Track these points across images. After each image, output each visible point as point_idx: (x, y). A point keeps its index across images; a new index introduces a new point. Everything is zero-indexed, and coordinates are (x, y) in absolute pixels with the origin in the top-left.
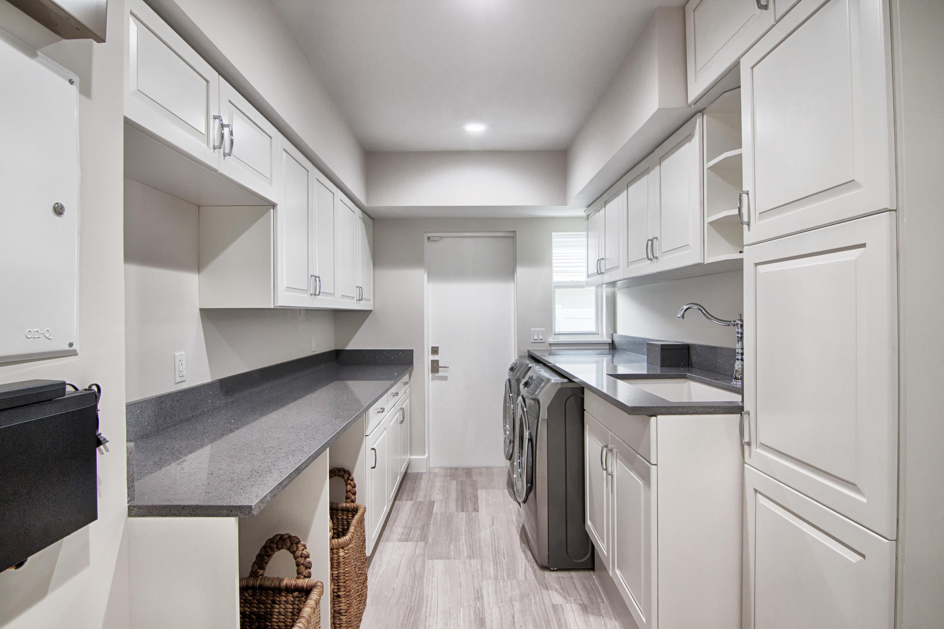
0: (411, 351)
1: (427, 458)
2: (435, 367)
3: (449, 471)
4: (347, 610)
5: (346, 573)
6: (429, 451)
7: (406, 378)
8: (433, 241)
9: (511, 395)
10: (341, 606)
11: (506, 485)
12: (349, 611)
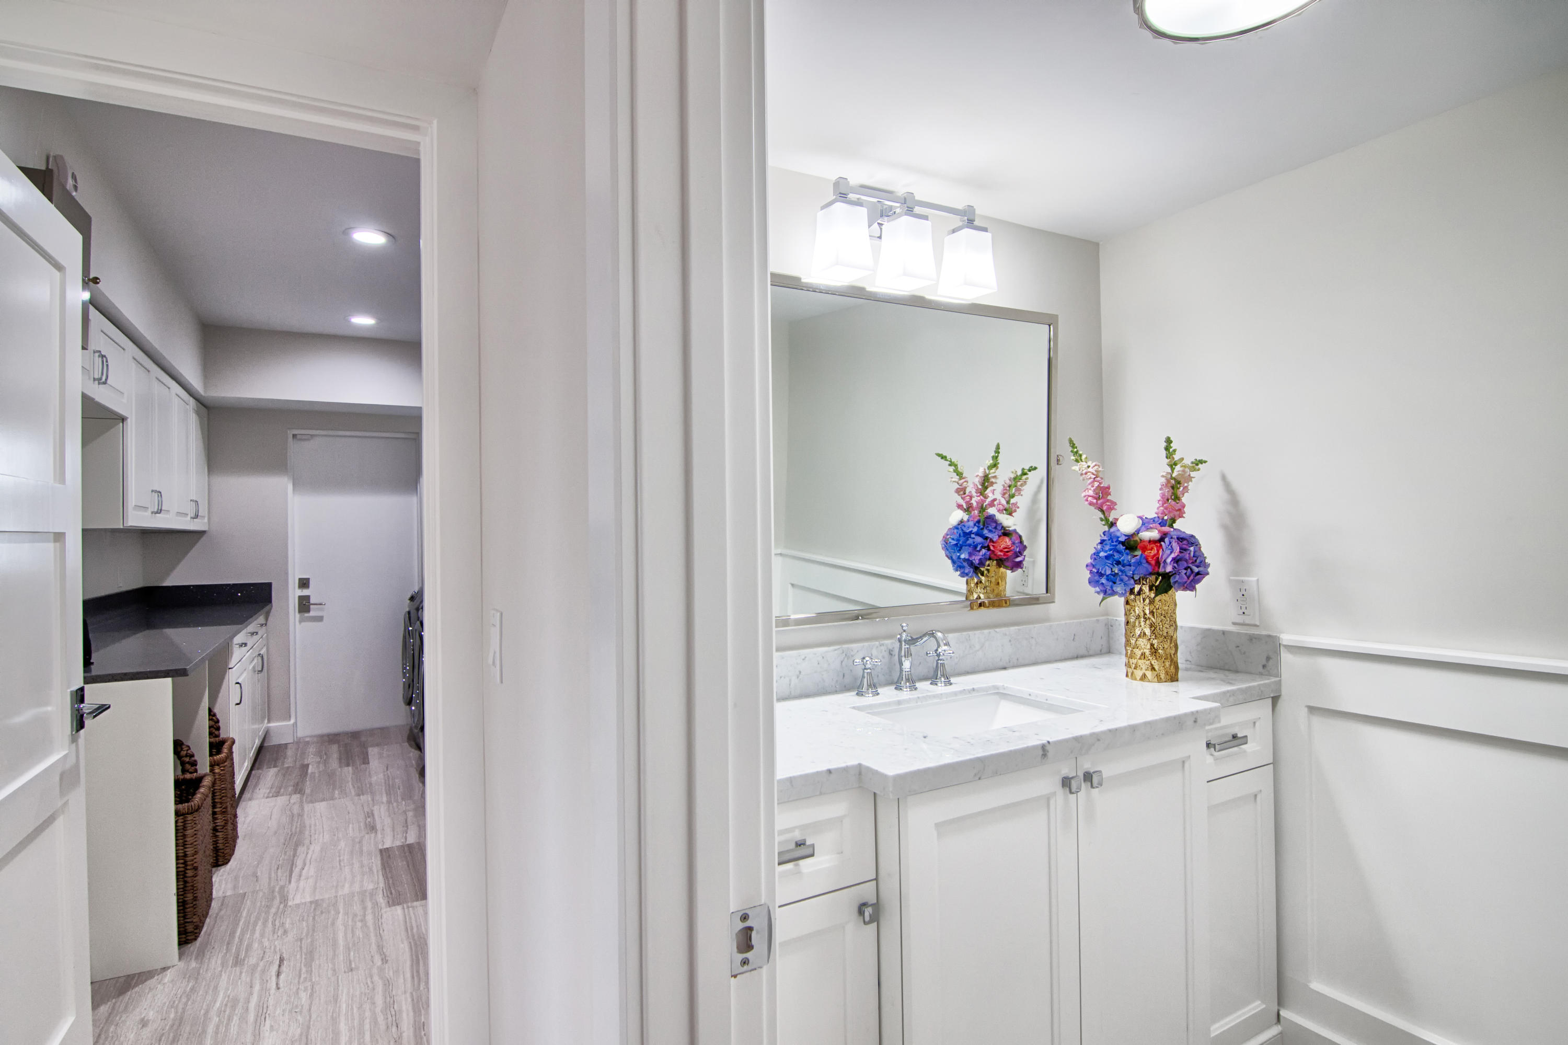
0: (269, 586)
1: (293, 724)
2: (304, 605)
3: (326, 738)
4: (224, 826)
5: (223, 790)
6: (296, 715)
7: (261, 619)
8: (300, 440)
9: (410, 628)
10: (217, 823)
11: (406, 739)
12: (226, 827)
